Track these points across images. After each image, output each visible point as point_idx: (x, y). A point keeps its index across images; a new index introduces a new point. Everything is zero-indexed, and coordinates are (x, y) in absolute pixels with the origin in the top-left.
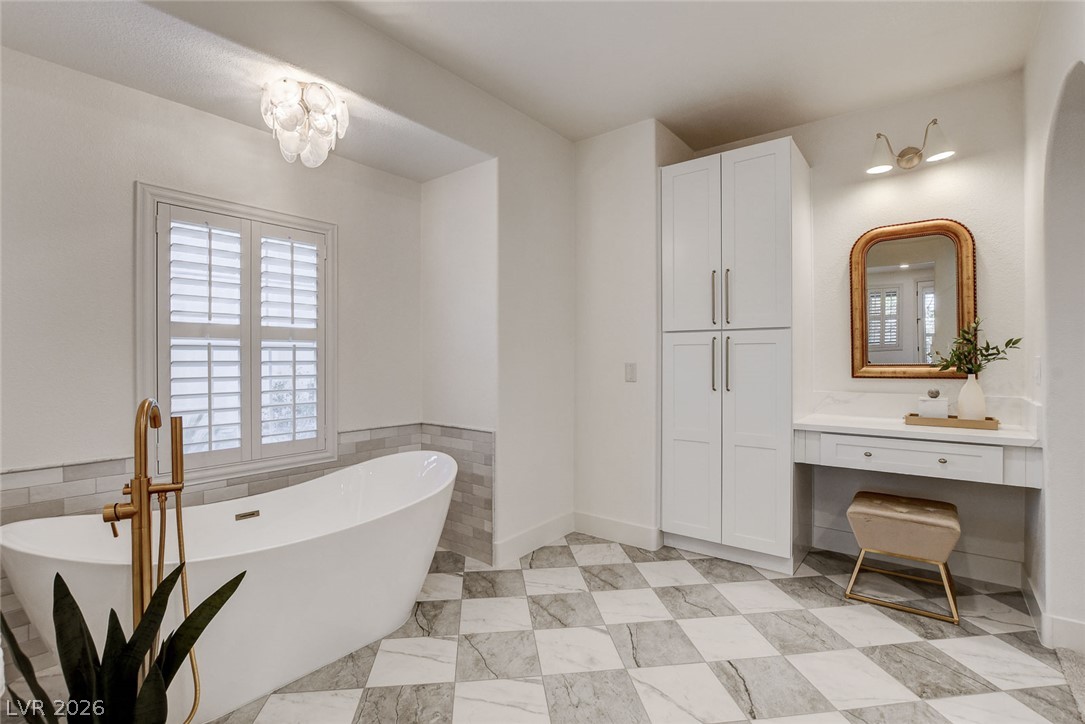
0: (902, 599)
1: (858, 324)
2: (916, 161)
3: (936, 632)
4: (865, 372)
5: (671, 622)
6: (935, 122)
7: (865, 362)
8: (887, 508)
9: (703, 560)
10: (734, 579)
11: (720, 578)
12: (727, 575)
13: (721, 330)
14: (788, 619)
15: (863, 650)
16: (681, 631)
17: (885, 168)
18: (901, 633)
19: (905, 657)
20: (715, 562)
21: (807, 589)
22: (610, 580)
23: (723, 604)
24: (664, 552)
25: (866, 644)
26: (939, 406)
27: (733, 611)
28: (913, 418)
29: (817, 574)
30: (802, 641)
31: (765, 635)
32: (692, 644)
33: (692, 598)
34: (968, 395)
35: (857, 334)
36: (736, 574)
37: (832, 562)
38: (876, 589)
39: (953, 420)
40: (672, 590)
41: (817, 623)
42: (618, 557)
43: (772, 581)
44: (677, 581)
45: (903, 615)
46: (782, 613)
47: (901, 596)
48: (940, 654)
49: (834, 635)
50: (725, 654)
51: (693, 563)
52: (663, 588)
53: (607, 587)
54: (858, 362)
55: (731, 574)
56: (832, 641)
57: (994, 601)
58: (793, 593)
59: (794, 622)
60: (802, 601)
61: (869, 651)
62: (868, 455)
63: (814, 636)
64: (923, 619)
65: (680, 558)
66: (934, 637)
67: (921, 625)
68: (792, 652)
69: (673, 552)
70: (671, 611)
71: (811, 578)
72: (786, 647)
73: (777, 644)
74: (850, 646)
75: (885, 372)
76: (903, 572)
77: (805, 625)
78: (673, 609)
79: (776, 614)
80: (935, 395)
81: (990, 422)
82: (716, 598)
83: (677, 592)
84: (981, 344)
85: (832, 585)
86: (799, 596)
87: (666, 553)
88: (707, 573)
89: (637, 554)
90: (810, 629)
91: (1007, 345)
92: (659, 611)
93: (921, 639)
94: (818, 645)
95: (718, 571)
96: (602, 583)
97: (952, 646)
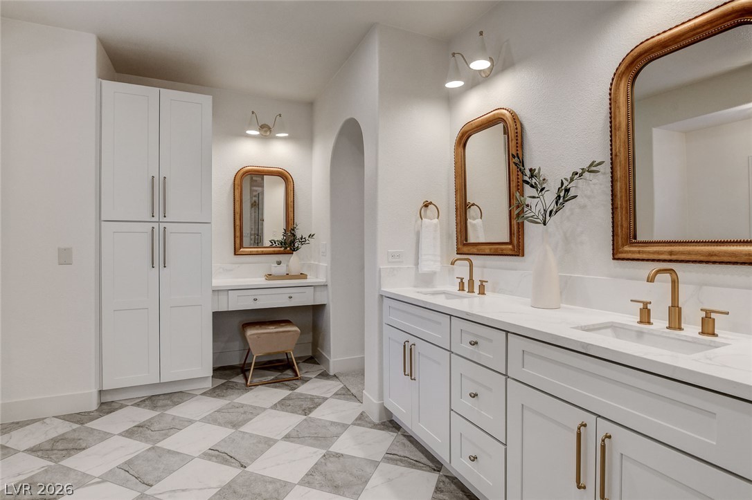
0: (272, 378)
1: (238, 223)
2: (268, 133)
3: (295, 386)
4: (242, 251)
5: (153, 448)
6: (280, 115)
7: (241, 246)
8: (266, 329)
9: (144, 401)
10: (176, 404)
11: (165, 407)
12: (171, 403)
13: (159, 222)
14: (226, 411)
15: (272, 408)
16: (164, 449)
17: (256, 133)
18: (281, 393)
19: (290, 402)
20: (154, 398)
21: (225, 391)
22: (70, 446)
23: (180, 420)
24: (104, 407)
25: (271, 405)
26: (282, 270)
27: (191, 422)
28: (270, 277)
29: (224, 381)
30: (241, 418)
31: (220, 424)
32: (178, 453)
33: (156, 427)
34: (294, 262)
35: (238, 228)
36: (175, 400)
37: (227, 372)
38: (258, 377)
39: (288, 276)
40: (136, 429)
41: (242, 406)
42: (64, 428)
43: (201, 394)
44: (134, 422)
45: (277, 384)
46: (220, 409)
47: (271, 376)
48: (301, 394)
49: (255, 408)
50: (205, 446)
51: (137, 405)
52: (127, 431)
53: (72, 452)
54: (238, 246)
55: (171, 401)
56: (255, 411)
57: (306, 364)
58: (219, 396)
59: (230, 411)
60: (227, 398)
61: (275, 407)
62: (255, 300)
63: (245, 413)
64: (286, 383)
65: (122, 407)
66: (295, 389)
67: (287, 385)
68: (240, 426)
69: (113, 404)
70: (146, 442)
71: (222, 384)
72: (235, 425)
73: (229, 426)
74: (265, 409)
75: (252, 251)
76: (264, 364)
77: (237, 410)
78: (147, 440)
79: (218, 411)
80: (279, 263)
81: (302, 276)
82: (173, 419)
83: (141, 429)
84: (298, 236)
85: (236, 384)
86: (223, 396)
87: (107, 406)
88: (154, 408)
89: (80, 418)
90: (241, 410)
91: (309, 237)
92: (137, 447)
93: (291, 392)
94: (250, 416)
95: (160, 403)
96: (64, 452)
97: (303, 389)
